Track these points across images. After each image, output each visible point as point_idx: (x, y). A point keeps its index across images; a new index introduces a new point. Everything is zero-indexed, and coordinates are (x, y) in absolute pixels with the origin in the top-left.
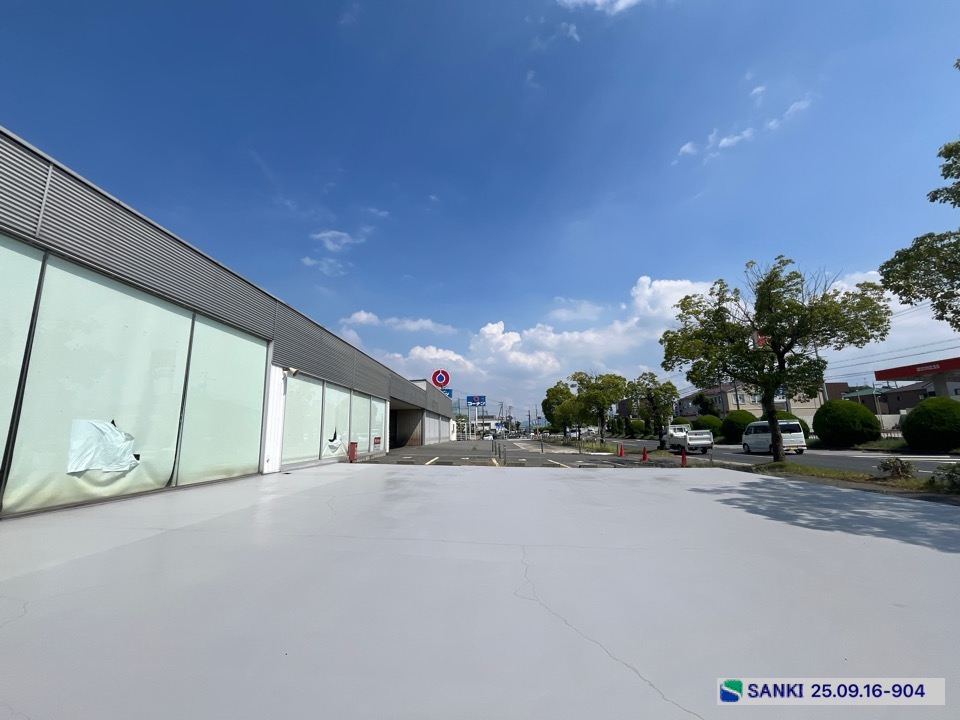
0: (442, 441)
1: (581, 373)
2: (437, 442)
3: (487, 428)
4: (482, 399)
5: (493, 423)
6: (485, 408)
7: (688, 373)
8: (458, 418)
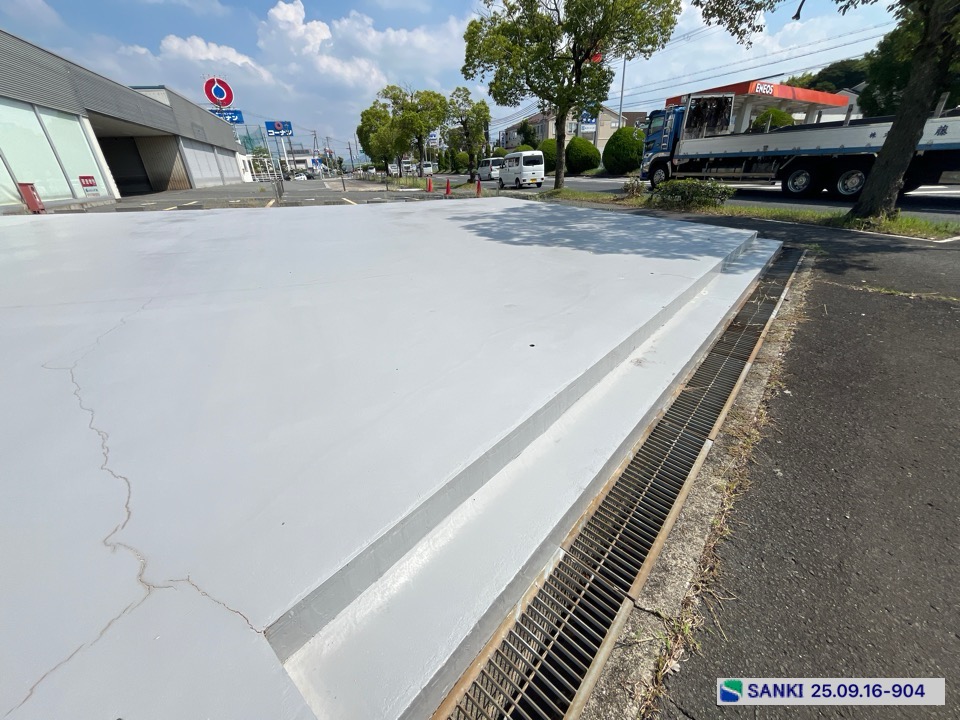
0: (228, 183)
1: (393, 88)
2: (221, 184)
3: (302, 166)
4: (287, 126)
5: (309, 160)
7: (491, 84)
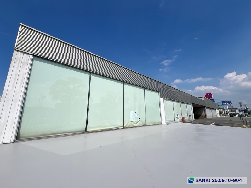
0: (213, 117)
3: (234, 112)
5: (237, 111)
6: (231, 105)
8: (219, 109)
